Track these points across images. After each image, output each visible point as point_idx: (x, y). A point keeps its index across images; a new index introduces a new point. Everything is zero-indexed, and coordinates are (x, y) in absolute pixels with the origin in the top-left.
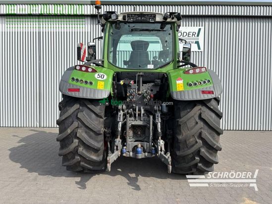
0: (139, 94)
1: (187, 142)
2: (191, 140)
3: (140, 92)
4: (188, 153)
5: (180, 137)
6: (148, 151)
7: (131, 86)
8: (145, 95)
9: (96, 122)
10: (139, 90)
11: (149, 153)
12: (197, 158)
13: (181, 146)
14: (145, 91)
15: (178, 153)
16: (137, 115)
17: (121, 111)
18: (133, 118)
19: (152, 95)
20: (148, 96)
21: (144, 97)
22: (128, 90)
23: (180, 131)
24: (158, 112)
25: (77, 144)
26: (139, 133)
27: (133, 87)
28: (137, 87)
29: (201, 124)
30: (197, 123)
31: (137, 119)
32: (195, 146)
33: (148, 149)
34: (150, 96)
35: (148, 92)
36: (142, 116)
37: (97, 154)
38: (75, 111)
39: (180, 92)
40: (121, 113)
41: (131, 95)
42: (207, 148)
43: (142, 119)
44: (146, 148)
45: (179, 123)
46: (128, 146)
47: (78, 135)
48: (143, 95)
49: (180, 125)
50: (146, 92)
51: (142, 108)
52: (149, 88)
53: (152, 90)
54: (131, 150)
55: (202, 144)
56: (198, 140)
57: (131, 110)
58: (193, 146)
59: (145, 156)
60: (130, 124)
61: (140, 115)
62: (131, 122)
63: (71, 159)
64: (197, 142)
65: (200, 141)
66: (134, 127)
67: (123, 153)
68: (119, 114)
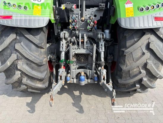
0: (82, 21)
1: (131, 72)
2: (135, 70)
3: (83, 19)
4: (130, 82)
5: (124, 68)
6: (91, 77)
7: (73, 11)
8: (88, 21)
9: (37, 54)
10: (82, 15)
11: (91, 79)
12: (138, 86)
13: (123, 75)
14: (88, 16)
15: (120, 81)
16: (80, 43)
17: (64, 40)
18: (76, 46)
19: (96, 21)
20: (92, 23)
21: (87, 24)
22: (71, 16)
23: (124, 61)
24: (102, 41)
25: (20, 76)
26: (82, 60)
27: (75, 12)
28: (80, 12)
29: (148, 54)
30: (144, 54)
31: (80, 47)
32: (138, 76)
33: (91, 75)
34: (94, 22)
35: (91, 18)
36: (85, 43)
37: (42, 82)
38: (12, 42)
39: (130, 18)
40: (64, 42)
41: (74, 21)
42: (149, 77)
43: (85, 47)
44: (88, 75)
45: (125, 54)
46: (72, 73)
47: (19, 67)
48: (86, 22)
49: (125, 56)
50: (90, 18)
51: (85, 35)
52: (93, 13)
53: (95, 16)
54: (75, 77)
55: (145, 75)
56: (142, 71)
57: (74, 38)
58: (136, 75)
59: (88, 82)
60: (74, 53)
61: (83, 43)
62: (74, 50)
63: (18, 87)
64: (140, 73)
65: (144, 72)
66: (77, 55)
67: (67, 81)
68: (62, 43)
